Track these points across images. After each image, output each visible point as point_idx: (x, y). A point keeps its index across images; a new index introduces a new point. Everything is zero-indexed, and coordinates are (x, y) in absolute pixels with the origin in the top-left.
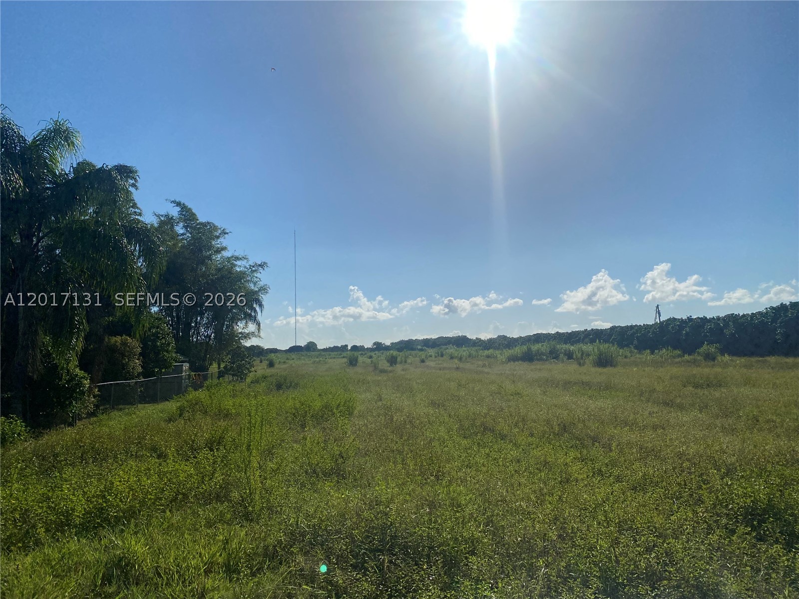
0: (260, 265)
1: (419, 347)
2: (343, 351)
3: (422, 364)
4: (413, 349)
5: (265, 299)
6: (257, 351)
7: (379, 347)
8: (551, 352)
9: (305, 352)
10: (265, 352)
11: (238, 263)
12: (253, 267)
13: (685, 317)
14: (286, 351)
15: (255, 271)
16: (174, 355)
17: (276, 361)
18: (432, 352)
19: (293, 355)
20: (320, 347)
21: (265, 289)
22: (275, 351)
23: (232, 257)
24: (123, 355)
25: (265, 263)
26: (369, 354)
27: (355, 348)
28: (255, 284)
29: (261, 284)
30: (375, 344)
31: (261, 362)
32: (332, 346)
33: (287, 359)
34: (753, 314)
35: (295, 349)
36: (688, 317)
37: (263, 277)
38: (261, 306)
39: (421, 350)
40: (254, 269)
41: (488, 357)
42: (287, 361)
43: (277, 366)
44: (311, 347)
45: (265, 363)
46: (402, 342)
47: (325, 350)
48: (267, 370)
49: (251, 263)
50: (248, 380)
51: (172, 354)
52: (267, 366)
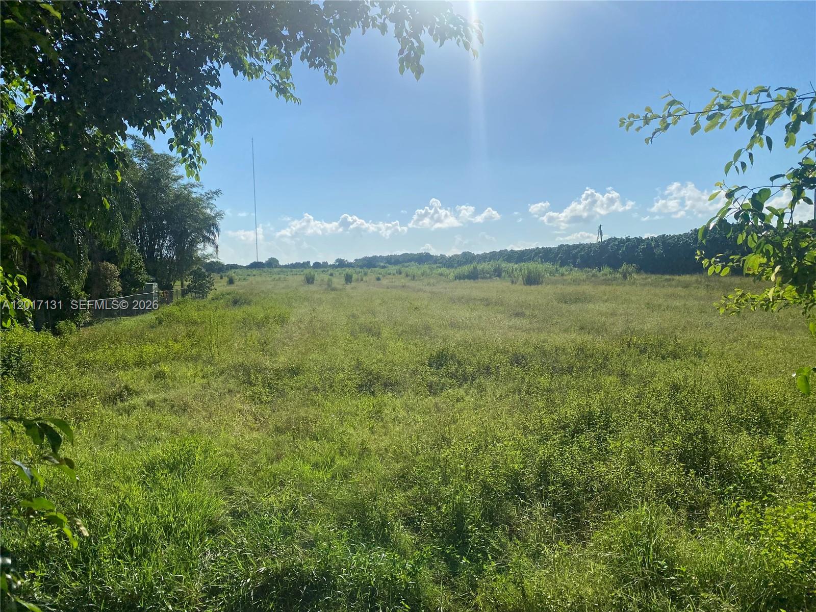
0: (214, 193)
1: (382, 264)
2: (305, 268)
3: (377, 282)
4: (375, 266)
5: (221, 223)
6: (218, 268)
7: (341, 264)
8: (495, 271)
9: (267, 268)
10: (225, 267)
11: (194, 190)
12: (209, 194)
13: (624, 237)
14: (248, 267)
15: (211, 198)
16: (146, 277)
17: (236, 277)
18: (393, 269)
19: (255, 272)
20: (281, 263)
21: (221, 215)
22: (235, 267)
23: (188, 184)
24: (106, 278)
25: (219, 191)
26: (331, 271)
27: (317, 265)
28: (212, 209)
29: (217, 210)
30: (337, 261)
31: (221, 278)
32: (294, 263)
33: (249, 275)
34: (680, 235)
35: (256, 265)
36: (626, 238)
37: (218, 204)
38: (218, 230)
39: (383, 267)
40: (209, 196)
41: (441, 275)
42: (248, 278)
43: (236, 283)
44: (272, 263)
45: (226, 279)
46: (365, 259)
47: (286, 266)
48: (228, 288)
49: (206, 190)
50: (210, 296)
51: (144, 277)
52: (227, 282)
